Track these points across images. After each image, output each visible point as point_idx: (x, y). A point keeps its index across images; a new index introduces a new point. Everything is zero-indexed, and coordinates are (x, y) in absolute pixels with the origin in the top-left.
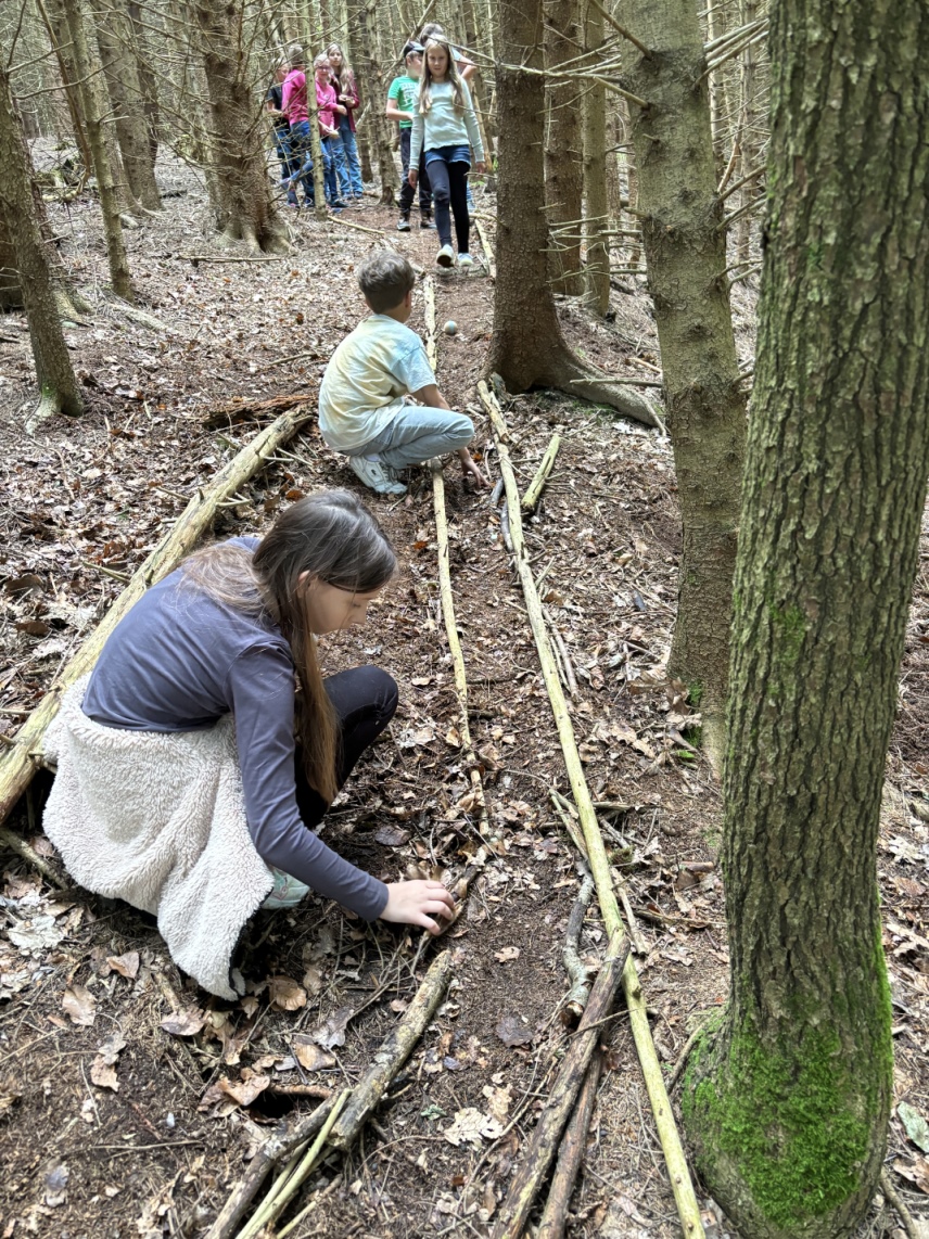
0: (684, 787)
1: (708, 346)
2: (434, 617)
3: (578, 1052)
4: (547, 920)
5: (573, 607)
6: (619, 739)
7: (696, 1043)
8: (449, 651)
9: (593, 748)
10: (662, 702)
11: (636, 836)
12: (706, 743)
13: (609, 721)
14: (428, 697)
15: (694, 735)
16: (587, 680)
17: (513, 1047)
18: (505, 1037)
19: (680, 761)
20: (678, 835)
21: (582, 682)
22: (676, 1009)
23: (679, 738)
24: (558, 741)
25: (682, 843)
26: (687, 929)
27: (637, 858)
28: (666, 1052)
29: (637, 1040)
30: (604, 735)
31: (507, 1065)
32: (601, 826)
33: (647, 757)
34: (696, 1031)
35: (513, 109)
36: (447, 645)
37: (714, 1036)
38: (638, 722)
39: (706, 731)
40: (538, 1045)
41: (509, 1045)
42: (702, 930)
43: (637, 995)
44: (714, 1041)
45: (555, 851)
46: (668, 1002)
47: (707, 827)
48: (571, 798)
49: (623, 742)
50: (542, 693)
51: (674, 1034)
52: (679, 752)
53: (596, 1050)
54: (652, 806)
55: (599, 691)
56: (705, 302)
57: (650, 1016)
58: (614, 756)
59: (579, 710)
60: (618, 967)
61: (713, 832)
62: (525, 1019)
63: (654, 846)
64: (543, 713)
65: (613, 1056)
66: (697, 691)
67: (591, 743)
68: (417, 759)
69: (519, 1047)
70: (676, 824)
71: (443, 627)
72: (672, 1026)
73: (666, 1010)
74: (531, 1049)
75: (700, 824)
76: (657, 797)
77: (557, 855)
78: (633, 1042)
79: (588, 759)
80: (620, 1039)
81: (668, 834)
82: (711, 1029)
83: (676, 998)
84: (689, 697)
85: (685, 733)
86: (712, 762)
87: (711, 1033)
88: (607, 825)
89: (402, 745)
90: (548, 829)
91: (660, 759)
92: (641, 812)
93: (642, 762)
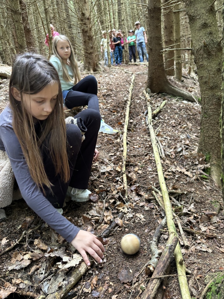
0: (204, 187)
1: (209, 30)
2: (120, 139)
3: (151, 288)
4: (146, 231)
5: (166, 137)
6: (179, 171)
7: (210, 289)
8: (123, 147)
9: (169, 174)
10: (196, 161)
11: (184, 203)
12: (212, 174)
13: (176, 166)
14: (113, 158)
15: (207, 171)
16: (169, 155)
17: (124, 283)
18: (121, 278)
19: (203, 179)
20: (201, 203)
21: (167, 156)
22: (200, 271)
23: (202, 172)
24: (157, 172)
25: (203, 206)
26: (205, 238)
27: (185, 211)
28: (195, 292)
29: (181, 285)
30: (174, 170)
31: (120, 292)
32: (170, 199)
33: (190, 177)
34: (210, 282)
35: (153, 16)
36: (123, 146)
37: (219, 285)
38: (187, 166)
39: (212, 170)
40: (135, 283)
41: (122, 283)
42: (212, 238)
43: (181, 263)
44: (219, 288)
45: (152, 207)
46: (196, 268)
47: (213, 200)
48: (160, 189)
49: (181, 172)
50: (153, 158)
51: (199, 283)
52: (202, 176)
53: (160, 288)
54: (191, 192)
55: (173, 159)
56: (207, 14)
57: (187, 273)
58: (177, 176)
59: (165, 163)
60: (172, 250)
61: (216, 202)
62: (131, 271)
63: (192, 207)
64: (152, 164)
65: (168, 292)
66: (208, 156)
67: (169, 172)
68: (106, 176)
69: (126, 283)
70: (200, 199)
71: (122, 141)
72: (198, 279)
73: (195, 272)
74: (131, 285)
75: (210, 199)
76: (193, 189)
77: (153, 209)
78: (179, 286)
79: (167, 177)
80: (173, 284)
81: (197, 202)
82: (217, 282)
83: (200, 267)
84: (206, 159)
85: (204, 170)
86: (214, 180)
87: (217, 283)
88: (173, 199)
89: (102, 171)
90: (151, 200)
91: (194, 178)
92: (186, 195)
93: (188, 179)
